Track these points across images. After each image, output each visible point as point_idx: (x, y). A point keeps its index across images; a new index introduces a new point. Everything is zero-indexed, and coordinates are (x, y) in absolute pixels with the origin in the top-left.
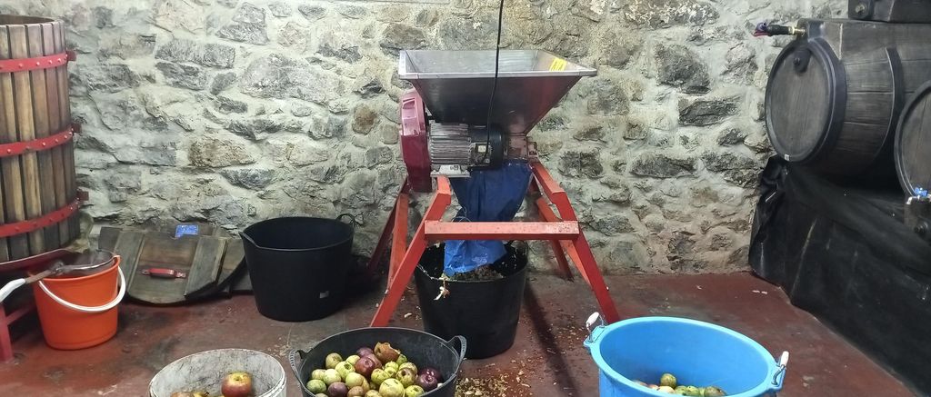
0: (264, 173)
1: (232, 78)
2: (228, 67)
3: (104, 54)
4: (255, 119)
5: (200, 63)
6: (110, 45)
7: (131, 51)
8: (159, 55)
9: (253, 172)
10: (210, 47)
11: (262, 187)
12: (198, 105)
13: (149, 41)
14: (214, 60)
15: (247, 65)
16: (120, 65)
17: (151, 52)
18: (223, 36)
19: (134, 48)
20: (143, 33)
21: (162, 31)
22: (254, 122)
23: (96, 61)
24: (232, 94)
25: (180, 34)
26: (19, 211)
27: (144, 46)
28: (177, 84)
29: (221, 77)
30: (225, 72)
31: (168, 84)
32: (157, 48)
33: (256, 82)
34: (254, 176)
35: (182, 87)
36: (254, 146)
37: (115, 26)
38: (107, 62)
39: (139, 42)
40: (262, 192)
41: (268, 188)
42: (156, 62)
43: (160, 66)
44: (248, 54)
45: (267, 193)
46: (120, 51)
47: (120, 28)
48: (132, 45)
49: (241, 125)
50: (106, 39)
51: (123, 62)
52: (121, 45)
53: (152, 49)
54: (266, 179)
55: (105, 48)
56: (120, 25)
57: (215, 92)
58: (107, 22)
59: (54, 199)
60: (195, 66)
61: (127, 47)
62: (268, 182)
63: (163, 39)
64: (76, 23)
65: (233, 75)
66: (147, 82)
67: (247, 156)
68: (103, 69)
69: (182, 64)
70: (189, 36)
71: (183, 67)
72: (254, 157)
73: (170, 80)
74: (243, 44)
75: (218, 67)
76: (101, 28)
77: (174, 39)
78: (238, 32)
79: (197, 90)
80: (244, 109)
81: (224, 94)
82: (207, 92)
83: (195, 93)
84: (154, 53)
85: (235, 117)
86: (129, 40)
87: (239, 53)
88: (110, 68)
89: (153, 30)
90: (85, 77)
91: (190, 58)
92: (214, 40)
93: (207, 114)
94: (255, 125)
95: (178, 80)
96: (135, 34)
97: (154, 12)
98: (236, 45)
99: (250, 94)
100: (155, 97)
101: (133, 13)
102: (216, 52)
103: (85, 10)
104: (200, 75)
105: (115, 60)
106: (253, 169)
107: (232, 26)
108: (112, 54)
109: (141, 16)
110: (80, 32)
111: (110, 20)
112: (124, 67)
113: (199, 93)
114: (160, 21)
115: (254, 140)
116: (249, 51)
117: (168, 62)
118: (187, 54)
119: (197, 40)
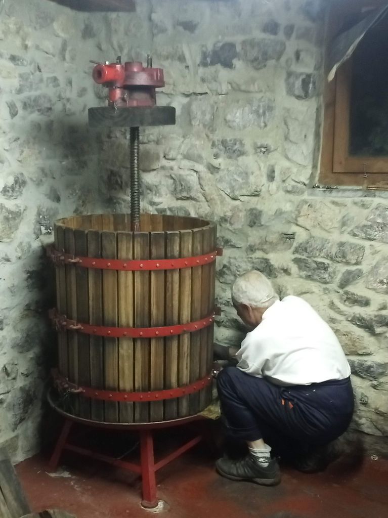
0: (380, 365)
1: (359, 274)
2: (357, 264)
3: (252, 249)
4: (376, 313)
5: (332, 259)
6: (258, 241)
7: (273, 246)
8: (296, 251)
9: (369, 363)
10: (342, 244)
11: (375, 378)
12: (325, 297)
13: (290, 238)
14: (344, 257)
15: (374, 263)
16: (263, 259)
17: (290, 248)
18: (355, 235)
19: (276, 245)
20: (285, 231)
21: (301, 230)
22: (376, 316)
23: (244, 255)
24: (358, 289)
25: (317, 232)
26: (174, 379)
27: (284, 243)
28: (309, 277)
29: (349, 273)
30: (353, 268)
31: (301, 277)
32: (295, 245)
33: (381, 278)
34: (370, 367)
35: (313, 280)
36: (372, 339)
37: (262, 225)
38: (253, 256)
39: (281, 239)
40: (375, 383)
41: (381, 380)
42: (293, 257)
43: (297, 261)
44: (376, 252)
45: (380, 384)
46: (265, 247)
47: (267, 227)
48: (275, 241)
49: (363, 319)
50: (254, 236)
51: (266, 256)
52: (266, 241)
53: (291, 245)
54: (381, 370)
55: (253, 244)
56: (267, 224)
57: (342, 285)
58: (257, 222)
59: (198, 371)
60: (326, 261)
61: (271, 243)
62: (382, 374)
63: (301, 236)
64: (232, 222)
65: (360, 271)
66: (283, 274)
67: (365, 348)
68: (249, 261)
69: (316, 259)
70: (324, 235)
71: (316, 262)
72: (372, 349)
73: (304, 273)
74: (372, 243)
75: (348, 263)
76: (251, 226)
77: (311, 237)
78: (370, 231)
79: (326, 283)
80: (366, 303)
81: (351, 289)
82: (334, 286)
83: (324, 286)
84: (293, 249)
85: (358, 310)
86: (273, 238)
87: (368, 251)
88: (255, 261)
89: (294, 229)
90: (235, 268)
91: (322, 255)
92: (347, 238)
93: (332, 305)
94: (376, 319)
95: (310, 274)
96: (279, 232)
97: (297, 212)
98: (367, 244)
99: (374, 289)
100: (289, 287)
101: (279, 213)
102: (347, 249)
103: (241, 211)
104: (330, 270)
105: (259, 254)
106: (369, 361)
107: (365, 226)
108: (258, 249)
109: (285, 216)
110: (234, 229)
111: (260, 220)
112: (267, 261)
113: (328, 286)
114: (301, 221)
115: (372, 333)
116: (378, 249)
117: (303, 257)
118: (321, 250)
119: (330, 238)
